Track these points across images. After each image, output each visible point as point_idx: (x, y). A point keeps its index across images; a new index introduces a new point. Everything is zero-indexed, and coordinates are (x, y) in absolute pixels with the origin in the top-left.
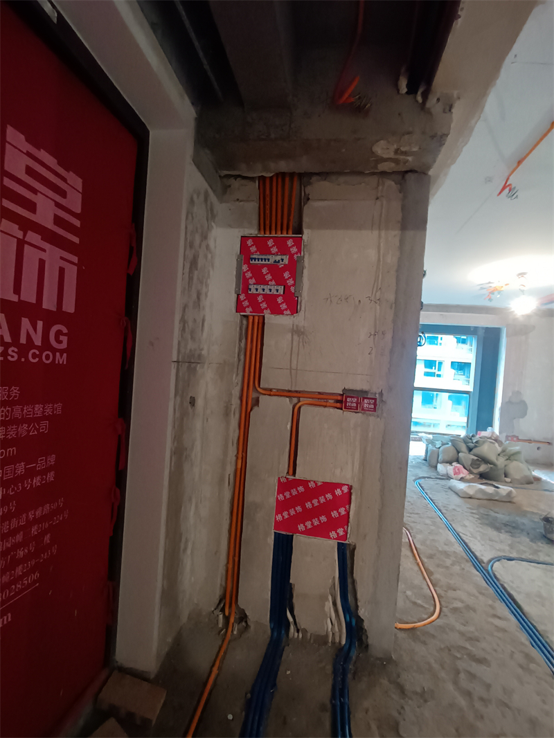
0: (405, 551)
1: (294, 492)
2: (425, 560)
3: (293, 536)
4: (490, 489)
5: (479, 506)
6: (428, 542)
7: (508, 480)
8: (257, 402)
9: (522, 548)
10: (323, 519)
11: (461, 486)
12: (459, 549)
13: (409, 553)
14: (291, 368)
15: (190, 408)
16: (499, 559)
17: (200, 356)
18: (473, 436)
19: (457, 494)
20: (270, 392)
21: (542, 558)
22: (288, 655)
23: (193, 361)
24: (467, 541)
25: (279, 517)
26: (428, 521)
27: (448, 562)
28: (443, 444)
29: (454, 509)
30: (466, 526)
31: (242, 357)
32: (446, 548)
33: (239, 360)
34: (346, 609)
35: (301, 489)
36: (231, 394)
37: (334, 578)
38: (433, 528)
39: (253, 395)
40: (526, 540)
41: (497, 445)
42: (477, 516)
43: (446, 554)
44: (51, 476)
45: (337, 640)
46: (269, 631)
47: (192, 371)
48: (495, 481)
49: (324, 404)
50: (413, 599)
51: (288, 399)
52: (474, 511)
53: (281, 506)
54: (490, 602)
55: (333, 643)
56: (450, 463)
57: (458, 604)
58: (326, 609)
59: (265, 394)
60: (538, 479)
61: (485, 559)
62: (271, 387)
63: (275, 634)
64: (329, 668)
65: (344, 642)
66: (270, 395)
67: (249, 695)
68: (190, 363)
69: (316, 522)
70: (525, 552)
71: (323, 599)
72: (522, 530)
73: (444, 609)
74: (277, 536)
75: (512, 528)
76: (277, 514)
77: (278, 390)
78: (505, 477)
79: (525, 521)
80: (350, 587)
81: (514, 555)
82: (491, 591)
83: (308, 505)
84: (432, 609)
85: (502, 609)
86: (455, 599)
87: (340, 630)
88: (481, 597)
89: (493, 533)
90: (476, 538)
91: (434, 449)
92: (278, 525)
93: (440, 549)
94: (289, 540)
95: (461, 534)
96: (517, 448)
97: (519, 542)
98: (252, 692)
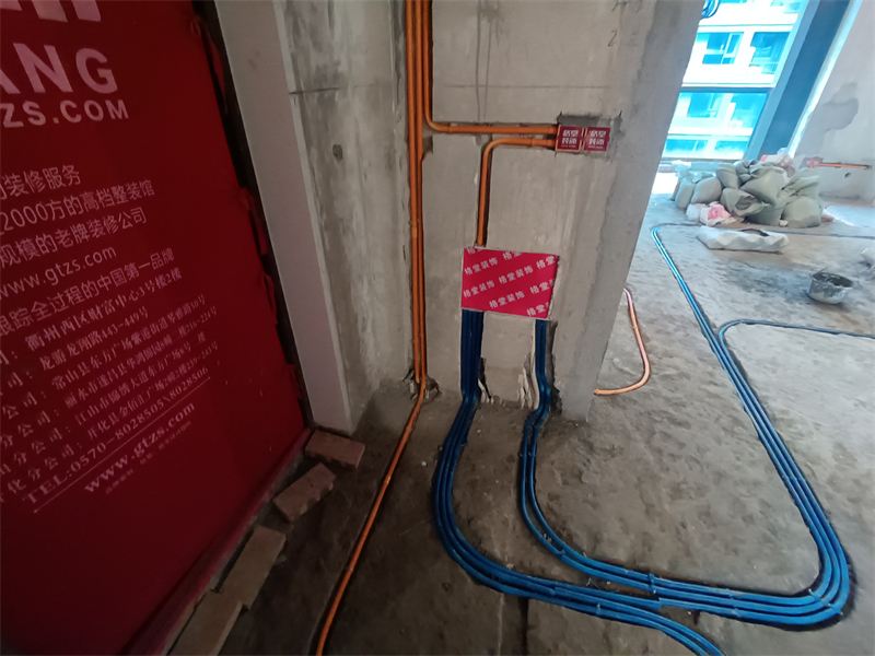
0: (621, 316)
1: (485, 265)
2: (643, 325)
3: (483, 313)
4: (753, 238)
5: (731, 260)
6: (652, 306)
7: (784, 223)
8: (429, 145)
9: (772, 309)
10: (520, 295)
11: (713, 235)
12: (689, 312)
13: (626, 318)
14: (477, 86)
15: (335, 162)
16: (735, 323)
17: (336, 76)
18: (752, 163)
19: (705, 245)
20: (447, 128)
21: (794, 320)
22: (479, 416)
23: (325, 86)
24: (701, 303)
25: (467, 293)
26: (657, 281)
27: (671, 327)
28: (704, 177)
29: (696, 265)
30: (705, 285)
31: (402, 70)
32: (673, 312)
33: (399, 76)
34: (541, 380)
35: (493, 261)
36: (391, 136)
37: (530, 354)
38: (662, 288)
39: (423, 134)
40: (779, 299)
41: (785, 174)
42: (724, 273)
43: (671, 319)
44: (176, 273)
45: (530, 405)
46: (461, 398)
47: (328, 105)
48: (764, 224)
49: (529, 142)
50: (620, 366)
51: (473, 138)
52: (722, 267)
53: (469, 282)
54: (710, 369)
55: (526, 407)
56: (707, 203)
57: (671, 372)
58: (520, 380)
59: (441, 132)
60: (828, 220)
61: (718, 324)
62: (448, 119)
63: (467, 399)
64: (520, 428)
65: (536, 407)
66: (447, 132)
67: (441, 449)
68: (321, 90)
69: (511, 298)
70: (773, 314)
71: (517, 372)
72: (780, 288)
73: (653, 376)
74: (466, 315)
75: (767, 286)
76: (464, 289)
77: (459, 124)
78: (781, 219)
79: (789, 277)
80: (547, 362)
81: (758, 318)
82: (715, 357)
83: (502, 279)
84: (640, 375)
85: (723, 376)
86: (669, 366)
87: (534, 399)
88: (700, 364)
89: (738, 292)
90: (714, 299)
91: (690, 184)
92: (465, 302)
93: (665, 313)
94: (480, 317)
95: (696, 295)
96: (814, 178)
97: (769, 303)
98: (444, 446)
